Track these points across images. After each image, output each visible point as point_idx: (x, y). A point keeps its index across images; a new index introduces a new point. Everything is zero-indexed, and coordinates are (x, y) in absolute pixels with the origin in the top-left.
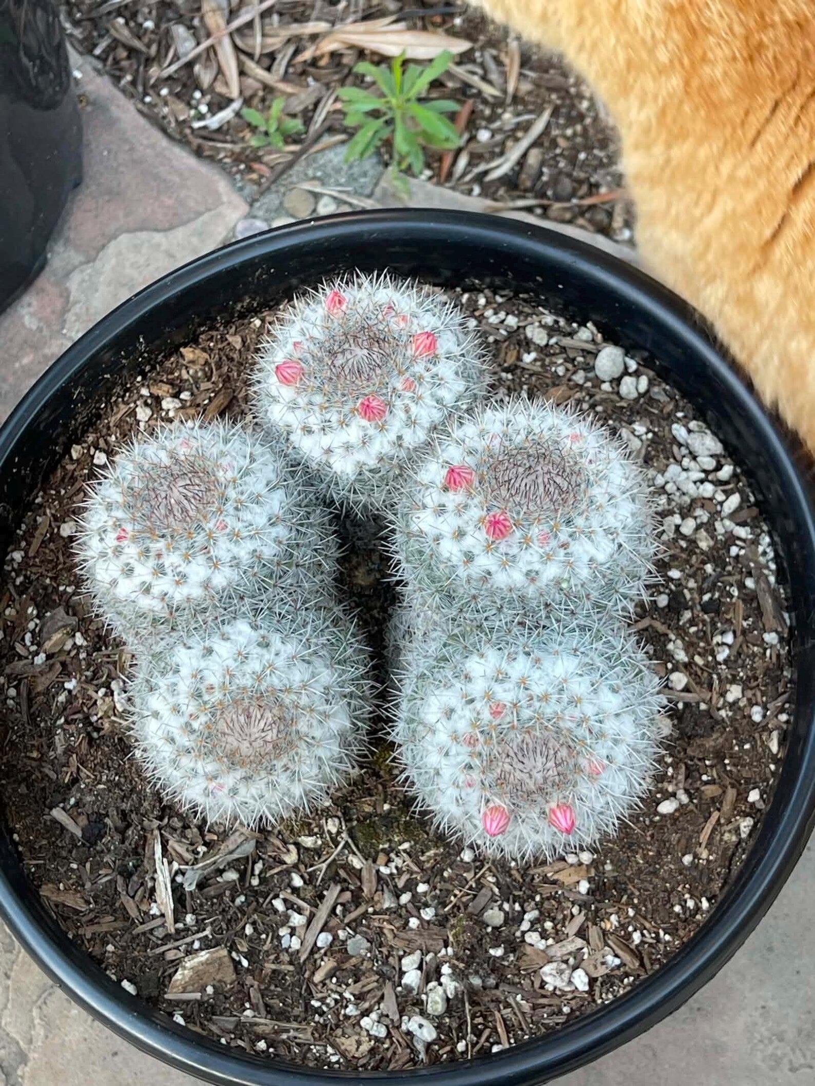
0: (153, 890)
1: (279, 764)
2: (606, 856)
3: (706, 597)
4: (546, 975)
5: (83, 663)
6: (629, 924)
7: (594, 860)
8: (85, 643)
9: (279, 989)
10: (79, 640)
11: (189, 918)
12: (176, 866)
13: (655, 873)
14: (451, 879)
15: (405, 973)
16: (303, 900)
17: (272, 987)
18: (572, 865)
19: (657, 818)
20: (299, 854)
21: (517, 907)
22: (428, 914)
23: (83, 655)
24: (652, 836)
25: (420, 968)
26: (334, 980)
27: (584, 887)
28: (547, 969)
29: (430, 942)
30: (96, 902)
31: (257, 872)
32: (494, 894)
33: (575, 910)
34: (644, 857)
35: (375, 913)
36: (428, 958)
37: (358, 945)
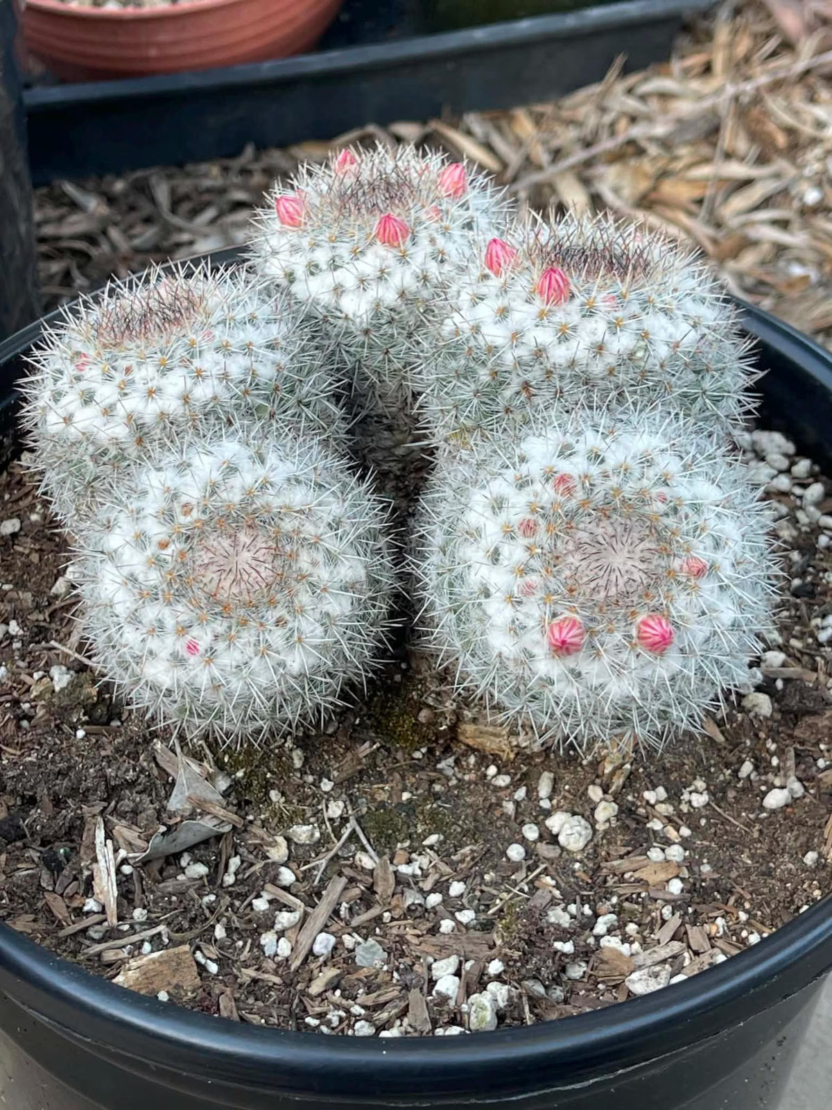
0: (91, 878)
1: (272, 615)
2: (701, 856)
3: (797, 582)
4: (633, 982)
5: (17, 653)
6: (742, 929)
7: (685, 859)
8: (21, 632)
9: (260, 1004)
10: (14, 628)
11: (139, 914)
12: (123, 853)
13: (769, 873)
14: (493, 884)
15: (436, 982)
16: (295, 896)
17: (251, 1001)
18: (656, 862)
19: (764, 815)
20: (289, 848)
21: (587, 910)
22: (467, 916)
23: (17, 645)
24: (761, 831)
25: (458, 974)
26: (338, 992)
27: (676, 887)
28: (635, 976)
29: (470, 947)
30: (11, 900)
31: (232, 869)
32: (553, 898)
33: (667, 911)
34: (752, 857)
35: (393, 919)
36: (468, 966)
37: (371, 956)
